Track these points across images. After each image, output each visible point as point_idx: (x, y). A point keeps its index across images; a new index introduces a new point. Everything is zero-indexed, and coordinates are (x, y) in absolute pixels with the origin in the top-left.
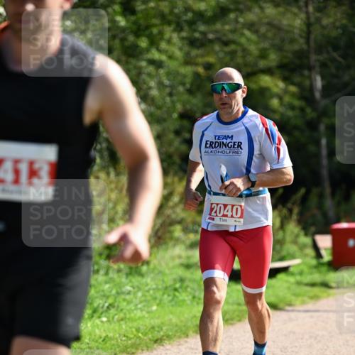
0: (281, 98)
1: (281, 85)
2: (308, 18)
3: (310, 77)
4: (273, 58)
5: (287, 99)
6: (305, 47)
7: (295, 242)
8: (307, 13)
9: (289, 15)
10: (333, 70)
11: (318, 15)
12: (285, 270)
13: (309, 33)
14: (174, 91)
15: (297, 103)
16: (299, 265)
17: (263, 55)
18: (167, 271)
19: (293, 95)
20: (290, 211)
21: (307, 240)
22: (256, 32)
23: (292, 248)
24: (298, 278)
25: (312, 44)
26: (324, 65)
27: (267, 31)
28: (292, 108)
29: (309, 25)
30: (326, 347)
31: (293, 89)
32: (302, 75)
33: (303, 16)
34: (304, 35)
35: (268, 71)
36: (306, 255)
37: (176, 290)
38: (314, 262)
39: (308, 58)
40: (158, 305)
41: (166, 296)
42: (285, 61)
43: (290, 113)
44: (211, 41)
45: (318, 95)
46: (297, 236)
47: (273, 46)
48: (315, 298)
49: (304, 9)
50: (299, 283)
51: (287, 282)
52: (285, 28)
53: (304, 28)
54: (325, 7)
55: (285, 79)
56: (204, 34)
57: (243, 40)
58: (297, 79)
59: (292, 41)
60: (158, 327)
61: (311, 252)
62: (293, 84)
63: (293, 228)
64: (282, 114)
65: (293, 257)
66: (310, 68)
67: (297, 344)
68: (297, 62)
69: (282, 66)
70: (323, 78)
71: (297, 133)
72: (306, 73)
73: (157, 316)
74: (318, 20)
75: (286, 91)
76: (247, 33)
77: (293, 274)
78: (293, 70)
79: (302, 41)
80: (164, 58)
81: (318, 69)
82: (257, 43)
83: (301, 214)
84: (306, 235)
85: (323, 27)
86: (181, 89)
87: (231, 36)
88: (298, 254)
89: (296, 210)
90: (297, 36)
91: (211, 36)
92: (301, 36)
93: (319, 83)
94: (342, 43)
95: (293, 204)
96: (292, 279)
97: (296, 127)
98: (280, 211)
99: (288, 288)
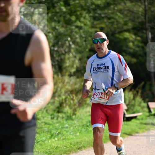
0: (133, 43)
1: (134, 36)
2: (145, 7)
3: (146, 33)
4: (130, 25)
5: (136, 43)
6: (144, 20)
7: (139, 105)
8: (145, 5)
9: (137, 6)
11: (150, 6)
12: (135, 117)
13: (146, 14)
14: (87, 39)
15: (140, 44)
16: (141, 115)
17: (126, 24)
18: (84, 118)
19: (139, 41)
20: (138, 92)
21: (145, 105)
22: (123, 14)
23: (138, 108)
24: (141, 121)
25: (147, 19)
26: (152, 28)
27: (127, 13)
28: (138, 47)
29: (146, 10)
30: (153, 151)
31: (139, 38)
32: (143, 32)
33: (143, 6)
34: (143, 15)
35: (128, 31)
36: (145, 111)
37: (87, 126)
38: (148, 114)
39: (145, 25)
40: (80, 133)
41: (83, 129)
42: (136, 26)
43: (137, 49)
44: (103, 18)
46: (140, 103)
47: (130, 19)
48: (148, 130)
49: (144, 4)
50: (141, 123)
51: (136, 123)
52: (135, 12)
53: (144, 12)
54: (153, 3)
55: (135, 34)
56: (100, 14)
57: (117, 17)
58: (140, 34)
59: (138, 17)
60: (80, 142)
61: (146, 110)
62: (139, 36)
63: (139, 99)
64: (134, 50)
65: (139, 112)
66: (146, 29)
67: (140, 150)
68: (141, 27)
69: (134, 29)
70: (152, 34)
71: (140, 58)
72: (144, 31)
73: (79, 137)
74: (150, 8)
75: (136, 40)
76: (119, 14)
77: (138, 119)
78: (138, 30)
79: (143, 17)
80: (82, 25)
81: (149, 30)
82: (123, 19)
83: (142, 93)
84: (144, 102)
85: (152, 12)
86: (90, 38)
87: (112, 15)
88: (141, 110)
89: (140, 92)
90: (140, 16)
91: (103, 15)
92: (142, 15)
93: (150, 36)
95: (139, 89)
96: (138, 122)
97: (140, 55)
98: (133, 92)
99: (137, 126)
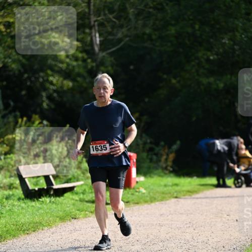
7: (79, 168)
10: (109, 29)
12: (71, 189)
15: (80, 55)
16: (82, 185)
25: (92, 7)
28: (76, 59)
32: (84, 32)
43: (75, 63)
45: (97, 49)
50: (81, 200)
58: (80, 36)
62: (77, 40)
72: (87, 31)
77: (77, 193)
81: (97, 28)
90: (80, 2)
92: (83, 2)
93: (98, 39)
94: (116, 7)
96: (76, 197)
99: (74, 204)
